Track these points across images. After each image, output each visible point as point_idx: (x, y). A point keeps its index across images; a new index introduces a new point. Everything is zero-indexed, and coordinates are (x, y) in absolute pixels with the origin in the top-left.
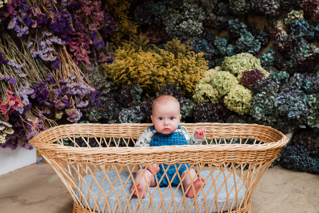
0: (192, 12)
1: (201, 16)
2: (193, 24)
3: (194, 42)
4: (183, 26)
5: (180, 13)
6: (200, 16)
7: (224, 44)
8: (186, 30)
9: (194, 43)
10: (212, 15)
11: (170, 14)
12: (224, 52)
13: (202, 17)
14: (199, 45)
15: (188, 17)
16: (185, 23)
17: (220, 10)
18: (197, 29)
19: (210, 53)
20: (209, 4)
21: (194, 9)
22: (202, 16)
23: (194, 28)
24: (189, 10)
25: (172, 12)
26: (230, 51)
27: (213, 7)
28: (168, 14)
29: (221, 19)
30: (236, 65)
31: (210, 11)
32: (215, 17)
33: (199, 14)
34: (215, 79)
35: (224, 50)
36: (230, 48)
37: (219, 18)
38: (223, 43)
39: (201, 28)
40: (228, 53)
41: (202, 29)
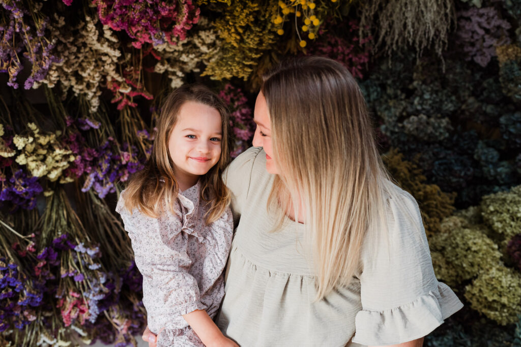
0: (426, 100)
1: (446, 105)
2: (428, 123)
3: (431, 155)
4: (409, 126)
5: (407, 100)
6: (444, 106)
7: (492, 158)
8: (415, 133)
9: (430, 157)
10: (471, 100)
11: (389, 101)
12: (491, 176)
13: (449, 107)
14: (440, 162)
15: (419, 108)
16: (413, 119)
17: (485, 94)
18: (436, 131)
19: (460, 177)
20: (463, 84)
21: (431, 95)
22: (450, 105)
23: (430, 130)
24: (421, 97)
25: (393, 96)
26: (503, 176)
27: (471, 88)
28: (386, 101)
29: (489, 109)
30: (501, 219)
31: (467, 93)
32: (476, 105)
33: (441, 101)
34: (450, 248)
35: (492, 171)
36: (503, 169)
37: (486, 108)
38: (490, 157)
39: (445, 128)
40: (498, 177)
41: (448, 130)
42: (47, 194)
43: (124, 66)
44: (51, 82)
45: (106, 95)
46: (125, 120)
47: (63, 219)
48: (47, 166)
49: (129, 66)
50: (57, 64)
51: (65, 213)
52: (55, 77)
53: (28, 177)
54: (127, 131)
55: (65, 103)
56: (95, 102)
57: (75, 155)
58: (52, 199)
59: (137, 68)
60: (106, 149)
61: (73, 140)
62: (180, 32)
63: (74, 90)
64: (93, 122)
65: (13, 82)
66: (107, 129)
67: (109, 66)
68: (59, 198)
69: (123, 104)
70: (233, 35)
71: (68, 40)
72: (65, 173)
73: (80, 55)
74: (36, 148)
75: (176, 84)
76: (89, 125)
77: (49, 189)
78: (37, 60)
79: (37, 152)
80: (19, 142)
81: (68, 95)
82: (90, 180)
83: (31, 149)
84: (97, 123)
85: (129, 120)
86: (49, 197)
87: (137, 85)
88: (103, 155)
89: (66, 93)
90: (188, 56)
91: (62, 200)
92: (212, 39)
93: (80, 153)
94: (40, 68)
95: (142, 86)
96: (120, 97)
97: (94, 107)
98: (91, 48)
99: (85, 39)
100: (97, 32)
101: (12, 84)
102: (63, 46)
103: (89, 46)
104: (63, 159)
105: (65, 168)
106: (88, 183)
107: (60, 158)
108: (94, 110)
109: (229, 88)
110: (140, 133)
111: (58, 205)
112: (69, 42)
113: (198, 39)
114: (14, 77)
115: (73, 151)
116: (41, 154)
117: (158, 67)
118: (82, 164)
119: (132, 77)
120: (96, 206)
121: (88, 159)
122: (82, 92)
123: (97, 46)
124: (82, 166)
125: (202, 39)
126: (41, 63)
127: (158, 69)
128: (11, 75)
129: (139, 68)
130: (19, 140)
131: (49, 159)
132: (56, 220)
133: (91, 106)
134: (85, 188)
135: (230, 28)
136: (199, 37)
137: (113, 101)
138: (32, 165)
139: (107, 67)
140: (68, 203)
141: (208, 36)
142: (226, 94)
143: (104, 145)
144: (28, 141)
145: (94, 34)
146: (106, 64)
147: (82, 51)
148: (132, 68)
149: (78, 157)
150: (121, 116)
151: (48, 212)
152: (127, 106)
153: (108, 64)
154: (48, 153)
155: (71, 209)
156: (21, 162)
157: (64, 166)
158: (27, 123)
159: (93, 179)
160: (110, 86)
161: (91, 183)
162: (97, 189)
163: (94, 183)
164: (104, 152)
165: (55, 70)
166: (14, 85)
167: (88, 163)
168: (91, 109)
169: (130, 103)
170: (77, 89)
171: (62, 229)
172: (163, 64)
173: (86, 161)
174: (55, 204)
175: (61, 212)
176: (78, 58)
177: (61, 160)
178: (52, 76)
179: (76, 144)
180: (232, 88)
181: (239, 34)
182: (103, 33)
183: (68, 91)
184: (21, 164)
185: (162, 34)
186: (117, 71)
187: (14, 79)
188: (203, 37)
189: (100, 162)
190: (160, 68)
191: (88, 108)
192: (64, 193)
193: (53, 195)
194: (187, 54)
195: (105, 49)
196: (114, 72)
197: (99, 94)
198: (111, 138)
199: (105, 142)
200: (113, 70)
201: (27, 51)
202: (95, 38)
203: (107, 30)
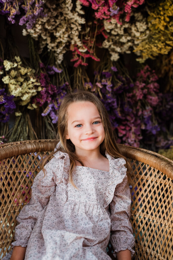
42: (18, 114)
43: (84, 36)
44: (36, 32)
45: (68, 55)
46: (77, 75)
47: (25, 133)
48: (22, 89)
49: (87, 36)
50: (42, 20)
51: (27, 129)
52: (39, 29)
53: (8, 95)
54: (78, 82)
55: (40, 55)
56: (61, 57)
57: (42, 87)
58: (20, 118)
59: (92, 40)
60: (63, 89)
61: (42, 77)
62: (129, 9)
63: (48, 47)
64: (58, 68)
65: (12, 18)
66: (65, 77)
67: (75, 32)
68: (24, 118)
69: (78, 63)
70: (162, 22)
71: (52, 7)
72: (33, 99)
73: (57, 21)
74: (17, 76)
75: (114, 57)
76: (54, 71)
77: (19, 111)
78: (31, 9)
79: (17, 79)
80: (7, 64)
81: (43, 51)
82: (48, 109)
83: (14, 75)
84: (60, 69)
85: (80, 75)
86: (19, 116)
87: (90, 51)
88: (60, 93)
89: (42, 49)
90: (126, 38)
91: (27, 120)
92: (144, 29)
93: (46, 87)
94: (32, 14)
95: (93, 52)
96: (77, 58)
97: (60, 60)
98: (65, 17)
99: (63, 10)
100: (72, 4)
101: (11, 20)
102: (48, 10)
103: (65, 15)
104: (34, 88)
105: (34, 95)
106: (47, 110)
107: (32, 87)
108: (59, 62)
109: (147, 68)
110: (87, 84)
111: (24, 123)
112: (52, 8)
113: (135, 27)
114: (13, 15)
115: (41, 84)
116: (19, 81)
117: (105, 43)
118: (46, 95)
119: (88, 45)
120: (49, 130)
121: (50, 92)
122: (53, 50)
123: (70, 15)
124: (45, 96)
125: (137, 28)
126: (33, 11)
127: (105, 44)
128: (12, 14)
129: (93, 40)
130: (7, 63)
131: (25, 84)
132: (21, 132)
133: (57, 59)
134: (44, 113)
135: (160, 17)
136: (136, 26)
137: (72, 60)
138: (12, 87)
139: (73, 32)
140: (30, 123)
141: (142, 26)
142: (145, 73)
143: (62, 86)
144: (13, 65)
145: (70, 5)
146: (73, 30)
147: (59, 18)
148: (89, 38)
149: (44, 89)
150: (75, 72)
151: (16, 126)
152: (80, 65)
153: (74, 31)
154: (24, 81)
155: (32, 128)
156: (5, 81)
157: (33, 93)
158: (15, 56)
159: (50, 108)
160: (72, 48)
161: (49, 111)
162: (52, 116)
163: (51, 111)
164: (61, 91)
165: (40, 25)
166: (12, 20)
167: (50, 95)
168: (57, 61)
169: (83, 64)
170: (51, 46)
171: (24, 138)
172: (109, 41)
173: (49, 93)
174: (22, 121)
175: (24, 128)
176: (56, 22)
177: (32, 88)
178: (37, 29)
179: (44, 79)
180: (149, 69)
181: (166, 22)
182: (76, 7)
183: (44, 48)
184: (5, 83)
185: (117, 8)
186: (79, 37)
187: (13, 17)
188: (138, 27)
189: (57, 97)
190: (106, 44)
191: (55, 60)
192: (28, 116)
193: (21, 116)
194: (126, 37)
195: (76, 17)
196: (77, 37)
197: (64, 52)
198: (67, 83)
199: (63, 84)
200: (77, 36)
201: (24, 4)
202: (70, 8)
203: (78, 5)
